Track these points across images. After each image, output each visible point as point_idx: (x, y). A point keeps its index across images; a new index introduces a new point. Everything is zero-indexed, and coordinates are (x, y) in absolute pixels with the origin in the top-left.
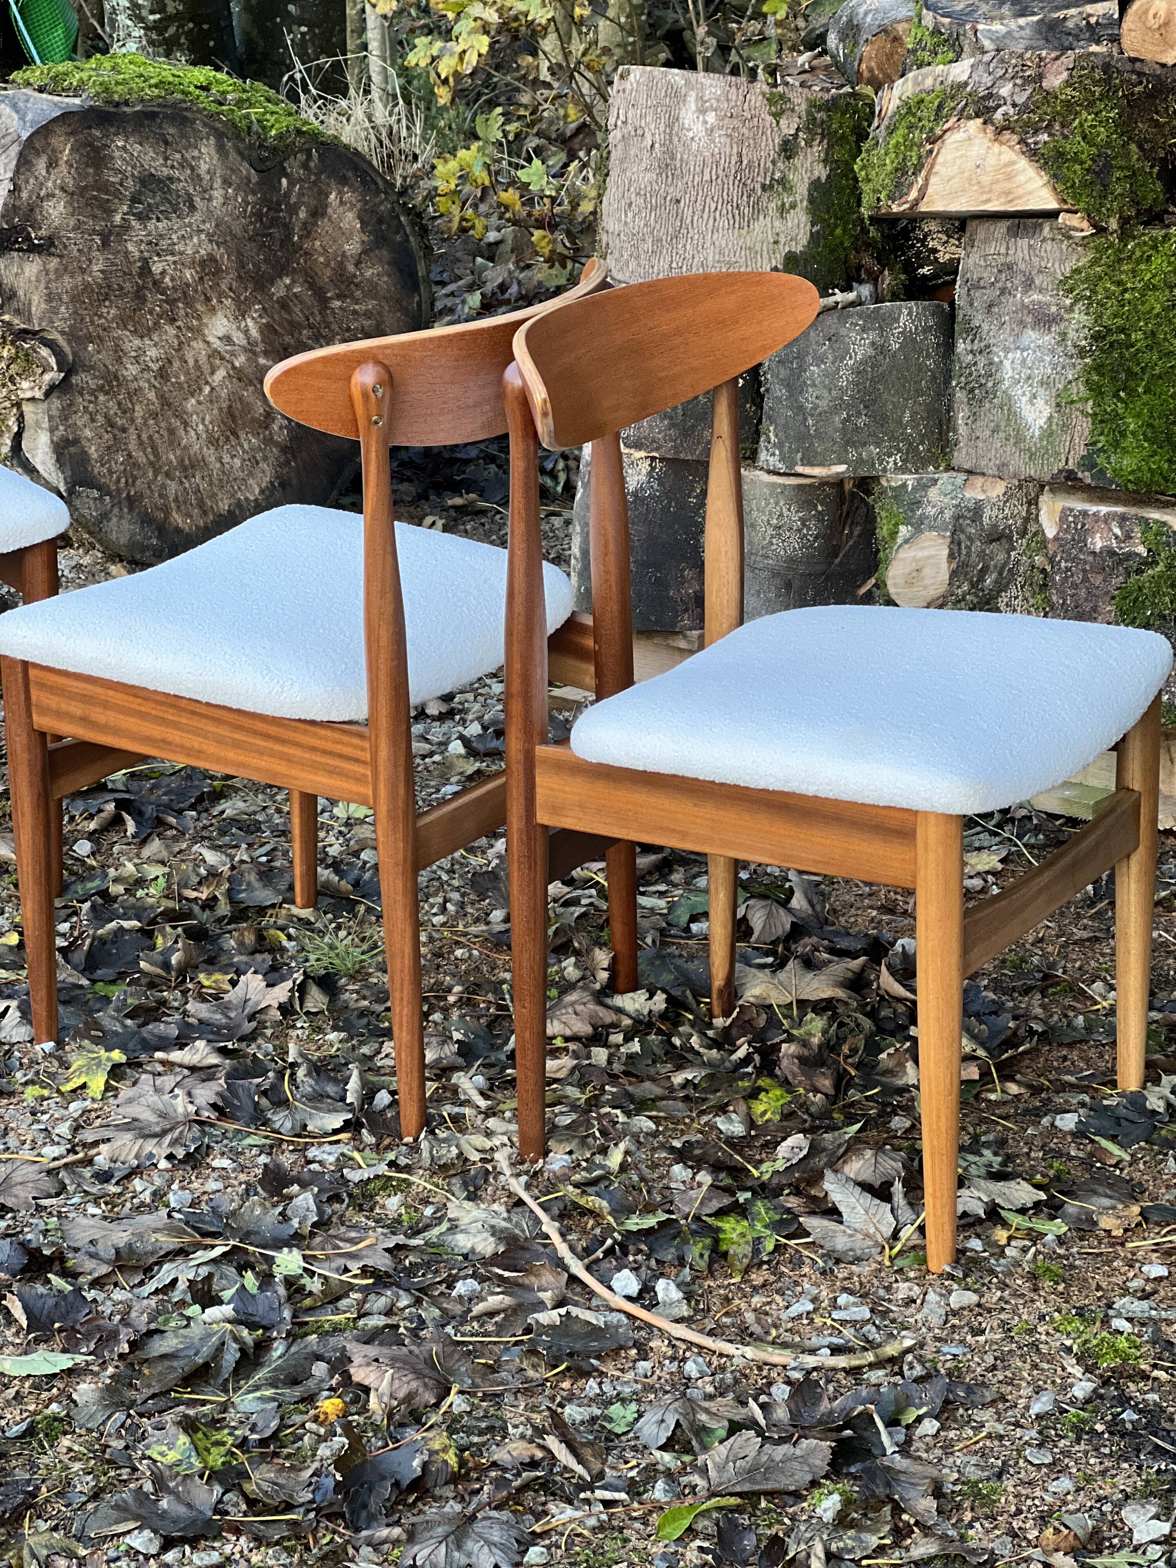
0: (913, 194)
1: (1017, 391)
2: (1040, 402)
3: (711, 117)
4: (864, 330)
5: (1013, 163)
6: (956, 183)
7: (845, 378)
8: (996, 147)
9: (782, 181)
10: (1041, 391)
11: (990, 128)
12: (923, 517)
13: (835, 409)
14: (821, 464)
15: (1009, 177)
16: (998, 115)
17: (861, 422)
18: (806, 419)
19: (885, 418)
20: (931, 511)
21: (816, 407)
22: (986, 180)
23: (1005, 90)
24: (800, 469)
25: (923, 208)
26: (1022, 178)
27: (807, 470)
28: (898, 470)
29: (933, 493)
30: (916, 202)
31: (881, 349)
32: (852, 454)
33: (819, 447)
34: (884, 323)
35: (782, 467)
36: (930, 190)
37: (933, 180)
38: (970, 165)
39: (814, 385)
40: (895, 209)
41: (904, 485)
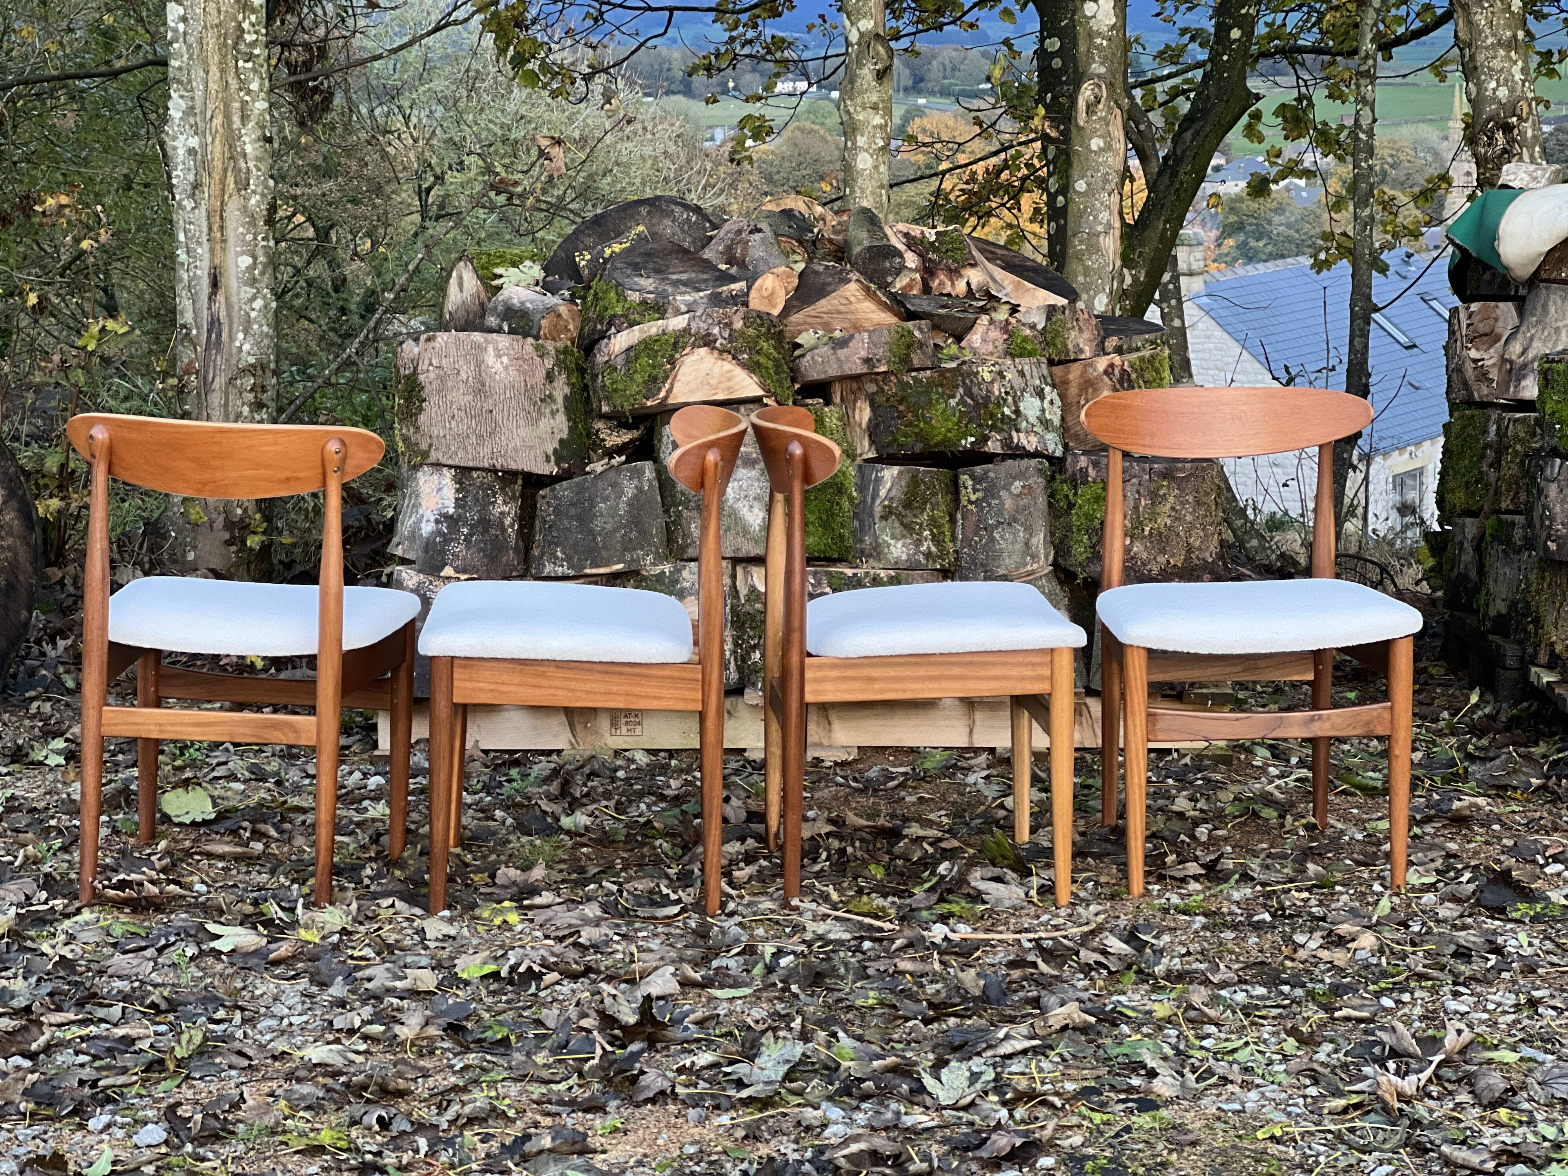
0: (662, 394)
1: (740, 505)
2: (756, 510)
3: (505, 359)
4: (631, 479)
5: (731, 371)
6: (693, 385)
7: (623, 509)
8: (720, 363)
9: (550, 396)
10: (756, 503)
11: (716, 353)
12: (682, 590)
13: (617, 529)
14: (606, 565)
15: (729, 379)
16: (718, 344)
17: (633, 535)
18: (595, 538)
19: (645, 533)
20: (686, 585)
21: (603, 529)
22: (713, 382)
23: (716, 331)
24: (588, 571)
25: (670, 401)
26: (737, 379)
27: (594, 571)
28: (653, 564)
29: (685, 574)
30: (666, 398)
31: (640, 489)
32: (628, 557)
33: (605, 554)
34: (640, 473)
35: (571, 573)
36: (675, 390)
37: (676, 384)
38: (703, 374)
39: (602, 515)
40: (649, 403)
41: (663, 572)
